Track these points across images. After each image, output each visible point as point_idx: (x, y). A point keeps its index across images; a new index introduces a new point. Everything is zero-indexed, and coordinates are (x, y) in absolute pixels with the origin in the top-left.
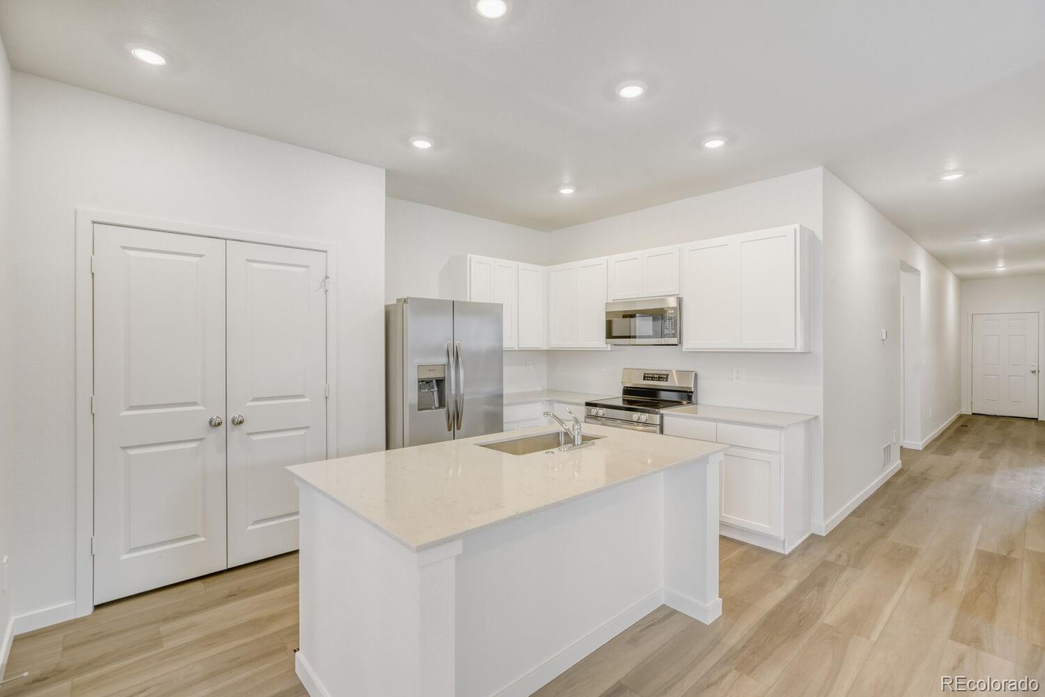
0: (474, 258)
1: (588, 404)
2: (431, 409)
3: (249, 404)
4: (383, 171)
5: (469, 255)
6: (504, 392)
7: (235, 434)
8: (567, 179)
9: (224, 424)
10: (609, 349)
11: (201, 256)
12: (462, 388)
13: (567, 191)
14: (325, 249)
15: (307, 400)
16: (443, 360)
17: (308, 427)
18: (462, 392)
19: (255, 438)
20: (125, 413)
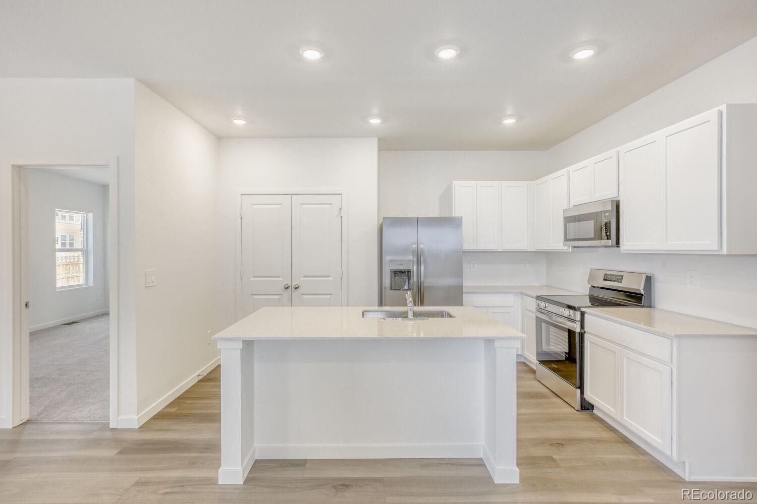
0: (457, 184)
1: (539, 298)
2: (400, 290)
3: (302, 279)
4: (377, 138)
5: (454, 182)
6: (463, 285)
7: (296, 293)
8: (509, 111)
9: (290, 287)
10: (570, 251)
11: (281, 204)
12: (422, 278)
13: (509, 122)
14: (340, 193)
15: (331, 279)
16: (410, 258)
17: (331, 294)
18: (422, 280)
19: (305, 297)
20: (252, 279)
